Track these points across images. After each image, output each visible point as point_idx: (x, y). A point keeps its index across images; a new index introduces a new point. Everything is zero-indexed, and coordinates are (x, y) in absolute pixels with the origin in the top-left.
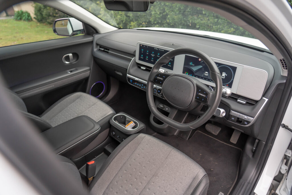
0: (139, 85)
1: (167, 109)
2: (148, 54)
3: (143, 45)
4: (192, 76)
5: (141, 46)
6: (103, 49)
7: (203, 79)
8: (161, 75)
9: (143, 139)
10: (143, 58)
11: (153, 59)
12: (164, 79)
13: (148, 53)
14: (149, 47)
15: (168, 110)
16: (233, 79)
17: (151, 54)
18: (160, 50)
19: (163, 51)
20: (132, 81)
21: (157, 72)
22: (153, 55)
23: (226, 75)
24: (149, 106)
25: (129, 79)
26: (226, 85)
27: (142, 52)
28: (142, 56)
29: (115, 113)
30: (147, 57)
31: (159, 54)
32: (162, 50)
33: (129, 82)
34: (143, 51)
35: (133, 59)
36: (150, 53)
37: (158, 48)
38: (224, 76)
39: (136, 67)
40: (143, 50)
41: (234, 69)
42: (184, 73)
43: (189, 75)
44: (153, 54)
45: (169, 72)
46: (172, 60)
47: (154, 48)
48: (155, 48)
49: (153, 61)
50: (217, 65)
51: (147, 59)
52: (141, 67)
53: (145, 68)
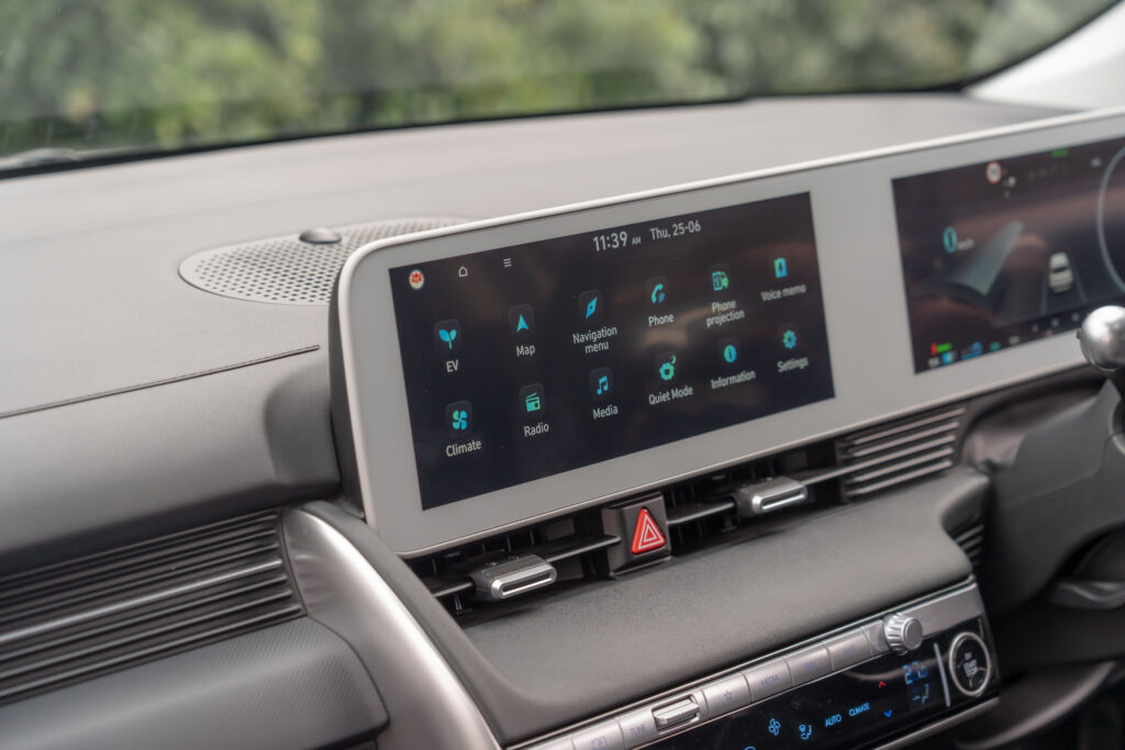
2: (530, 350)
4: (986, 351)
10: (475, 445)
13: (525, 339)
17: (577, 338)
18: (664, 234)
19: (696, 227)
22: (596, 341)
27: (452, 366)
28: (459, 419)
31: (657, 293)
32: (685, 219)
36: (557, 323)
37: (632, 229)
40: (448, 336)
43: (959, 358)
44: (594, 324)
46: (799, 289)
47: (585, 240)
48: (600, 244)
49: (612, 410)
50: (1096, 162)
51: (542, 428)
52: (497, 584)
53: (545, 567)
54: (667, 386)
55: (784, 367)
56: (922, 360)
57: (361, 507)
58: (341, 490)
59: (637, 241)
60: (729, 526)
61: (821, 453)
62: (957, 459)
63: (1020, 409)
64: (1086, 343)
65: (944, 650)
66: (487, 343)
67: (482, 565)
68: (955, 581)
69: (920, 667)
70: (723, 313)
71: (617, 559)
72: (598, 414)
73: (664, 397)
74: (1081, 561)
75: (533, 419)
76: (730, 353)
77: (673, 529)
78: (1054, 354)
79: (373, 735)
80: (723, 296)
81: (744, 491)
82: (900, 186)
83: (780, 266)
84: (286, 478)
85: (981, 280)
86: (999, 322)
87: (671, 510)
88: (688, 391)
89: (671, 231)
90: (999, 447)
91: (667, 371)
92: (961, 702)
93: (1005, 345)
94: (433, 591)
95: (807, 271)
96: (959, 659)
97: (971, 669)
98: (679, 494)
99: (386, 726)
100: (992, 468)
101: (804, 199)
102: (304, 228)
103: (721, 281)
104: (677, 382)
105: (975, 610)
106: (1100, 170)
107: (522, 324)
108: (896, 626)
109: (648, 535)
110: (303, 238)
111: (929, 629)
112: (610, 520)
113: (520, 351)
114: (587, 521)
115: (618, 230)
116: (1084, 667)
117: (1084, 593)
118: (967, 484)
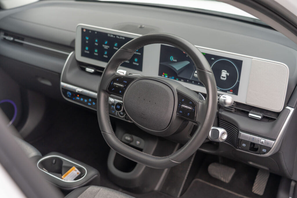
0: (84, 100)
1: (138, 142)
2: (97, 44)
3: (87, 30)
4: (175, 79)
5: (85, 31)
6: (12, 39)
7: (192, 83)
8: (120, 79)
9: (95, 196)
10: (88, 52)
11: (106, 53)
12: (126, 85)
13: (96, 42)
14: (98, 32)
15: (140, 144)
16: (239, 80)
17: (103, 46)
18: (118, 37)
19: (124, 38)
20: (70, 94)
21: (114, 74)
22: (106, 47)
23: (228, 74)
24: (102, 132)
25: (65, 90)
26: (229, 91)
27: (87, 42)
28: (87, 48)
29: (40, 154)
30: (96, 51)
31: (116, 45)
32: (122, 37)
33: (66, 96)
34: (88, 40)
35: (70, 54)
36: (101, 43)
37: (114, 35)
38: (225, 76)
39: (77, 70)
40: (87, 38)
41: (239, 63)
42: (160, 74)
43: (169, 77)
44: (106, 45)
45: (135, 73)
46: (140, 54)
47: (107, 34)
48: (109, 35)
49: (106, 57)
50: (213, 59)
51: (97, 54)
52: (87, 69)
53: (93, 70)
55: (134, 63)
59: (114, 37)
66: (92, 41)
72: (104, 56)
85: (177, 68)
89: (120, 37)
115: (112, 34)
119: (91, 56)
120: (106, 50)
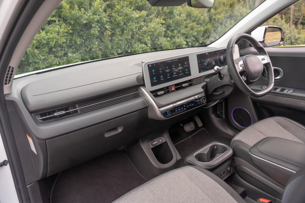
2: (161, 72)
3: (152, 65)
4: (206, 71)
5: (150, 66)
10: (156, 81)
11: (168, 75)
13: (161, 71)
14: (160, 63)
17: (166, 71)
18: (174, 61)
19: (177, 60)
22: (168, 71)
24: (249, 94)
27: (154, 73)
28: (155, 78)
30: (162, 77)
31: (173, 66)
32: (176, 59)
36: (164, 69)
37: (171, 60)
40: (153, 71)
44: (167, 69)
48: (168, 62)
49: (169, 77)
51: (163, 79)
52: (159, 93)
53: (163, 92)
54: (175, 75)
55: (186, 73)
56: (200, 72)
57: (145, 86)
58: (144, 85)
60: (181, 88)
61: (190, 81)
62: (203, 81)
63: (210, 76)
64: (215, 70)
65: (201, 99)
66: (157, 71)
67: (157, 92)
68: (202, 92)
69: (199, 101)
70: (180, 68)
71: (170, 91)
72: (168, 78)
73: (174, 76)
74: (215, 90)
75: (162, 78)
76: (181, 72)
77: (176, 88)
78: (212, 71)
79: (147, 107)
80: (180, 66)
81: (182, 84)
82: (198, 56)
83: (186, 63)
84: (138, 84)
85: (206, 64)
86: (208, 68)
87: (175, 86)
88: (177, 75)
90: (207, 80)
91: (175, 73)
92: (203, 104)
93: (208, 70)
94: (152, 94)
95: (188, 64)
96: (203, 99)
97: (204, 100)
98: (176, 85)
99: (148, 106)
100: (207, 82)
101: (188, 57)
102: (142, 61)
103: (180, 65)
104: (176, 75)
105: (204, 95)
106: (218, 53)
107: (160, 69)
108: (196, 97)
109: (173, 89)
110: (142, 62)
111: (199, 97)
112: (169, 87)
113: (160, 72)
114: (167, 87)
115: (169, 60)
116: (217, 100)
117: (215, 93)
118: (204, 83)
119: (159, 83)
120: (168, 73)
